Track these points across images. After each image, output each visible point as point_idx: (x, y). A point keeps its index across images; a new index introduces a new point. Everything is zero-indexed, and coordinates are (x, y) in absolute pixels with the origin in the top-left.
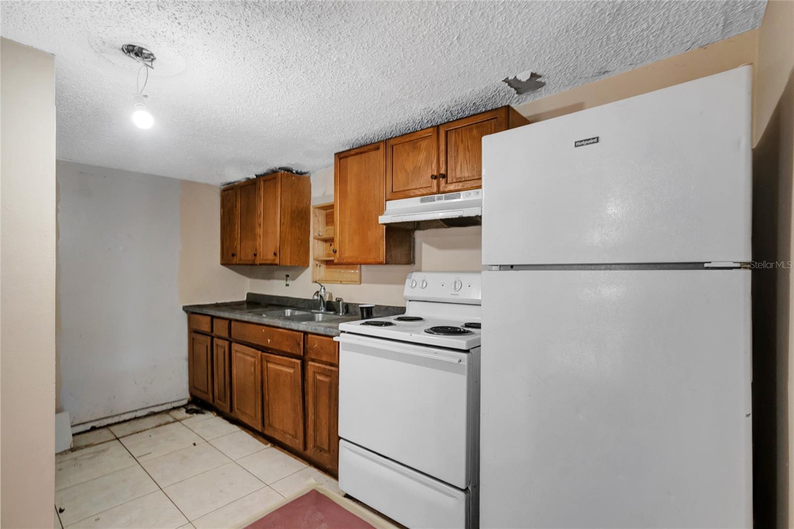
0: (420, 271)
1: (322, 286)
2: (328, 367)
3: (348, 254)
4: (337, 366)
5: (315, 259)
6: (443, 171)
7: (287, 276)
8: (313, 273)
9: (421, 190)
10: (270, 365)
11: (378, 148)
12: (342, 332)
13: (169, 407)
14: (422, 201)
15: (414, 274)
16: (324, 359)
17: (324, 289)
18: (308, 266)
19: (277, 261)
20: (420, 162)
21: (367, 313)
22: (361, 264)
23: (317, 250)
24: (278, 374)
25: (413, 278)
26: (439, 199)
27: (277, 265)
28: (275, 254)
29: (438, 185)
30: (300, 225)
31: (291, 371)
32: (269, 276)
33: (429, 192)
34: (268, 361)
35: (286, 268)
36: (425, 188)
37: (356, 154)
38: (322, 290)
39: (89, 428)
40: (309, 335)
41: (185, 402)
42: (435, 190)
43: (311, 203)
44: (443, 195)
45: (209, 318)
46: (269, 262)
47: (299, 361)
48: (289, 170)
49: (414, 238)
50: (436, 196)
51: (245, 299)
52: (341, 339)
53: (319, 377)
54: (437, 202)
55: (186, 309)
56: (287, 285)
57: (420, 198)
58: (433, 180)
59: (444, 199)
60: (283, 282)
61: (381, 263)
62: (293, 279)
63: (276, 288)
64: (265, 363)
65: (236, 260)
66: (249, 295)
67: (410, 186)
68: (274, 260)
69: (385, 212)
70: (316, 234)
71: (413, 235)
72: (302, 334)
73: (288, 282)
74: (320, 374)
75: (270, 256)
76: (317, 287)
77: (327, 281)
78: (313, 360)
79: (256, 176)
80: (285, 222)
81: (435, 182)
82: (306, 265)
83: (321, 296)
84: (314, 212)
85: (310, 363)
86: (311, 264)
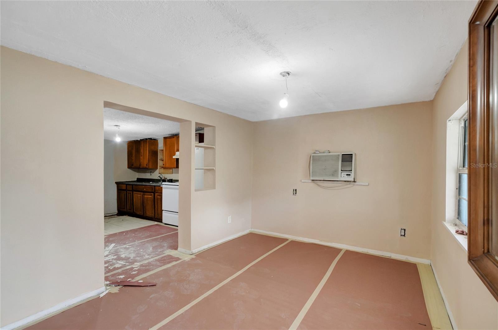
2: (160, 194)
3: (167, 165)
4: (162, 193)
5: (160, 167)
7: (151, 172)
8: (159, 171)
10: (145, 196)
11: (174, 138)
12: (164, 185)
13: (111, 215)
16: (159, 192)
18: (157, 169)
19: (147, 167)
21: (171, 181)
22: (173, 168)
23: (160, 163)
24: (147, 198)
27: (147, 168)
28: (147, 165)
30: (155, 156)
31: (151, 196)
32: (145, 172)
34: (145, 195)
35: (151, 169)
37: (169, 138)
38: (162, 176)
40: (156, 187)
41: (116, 214)
43: (158, 149)
45: (125, 185)
46: (145, 167)
47: (153, 194)
48: (151, 139)
51: (136, 180)
52: (163, 186)
53: (158, 197)
55: (116, 183)
56: (151, 175)
60: (150, 174)
61: (175, 168)
62: (153, 173)
63: (147, 176)
64: (144, 196)
65: (133, 167)
66: (137, 179)
69: (176, 155)
70: (160, 158)
72: (154, 187)
73: (151, 174)
74: (158, 196)
75: (145, 166)
76: (160, 175)
77: (163, 173)
78: (157, 193)
79: (140, 139)
80: (150, 155)
82: (157, 168)
83: (161, 178)
84: (159, 152)
85: (156, 194)
86: (158, 168)
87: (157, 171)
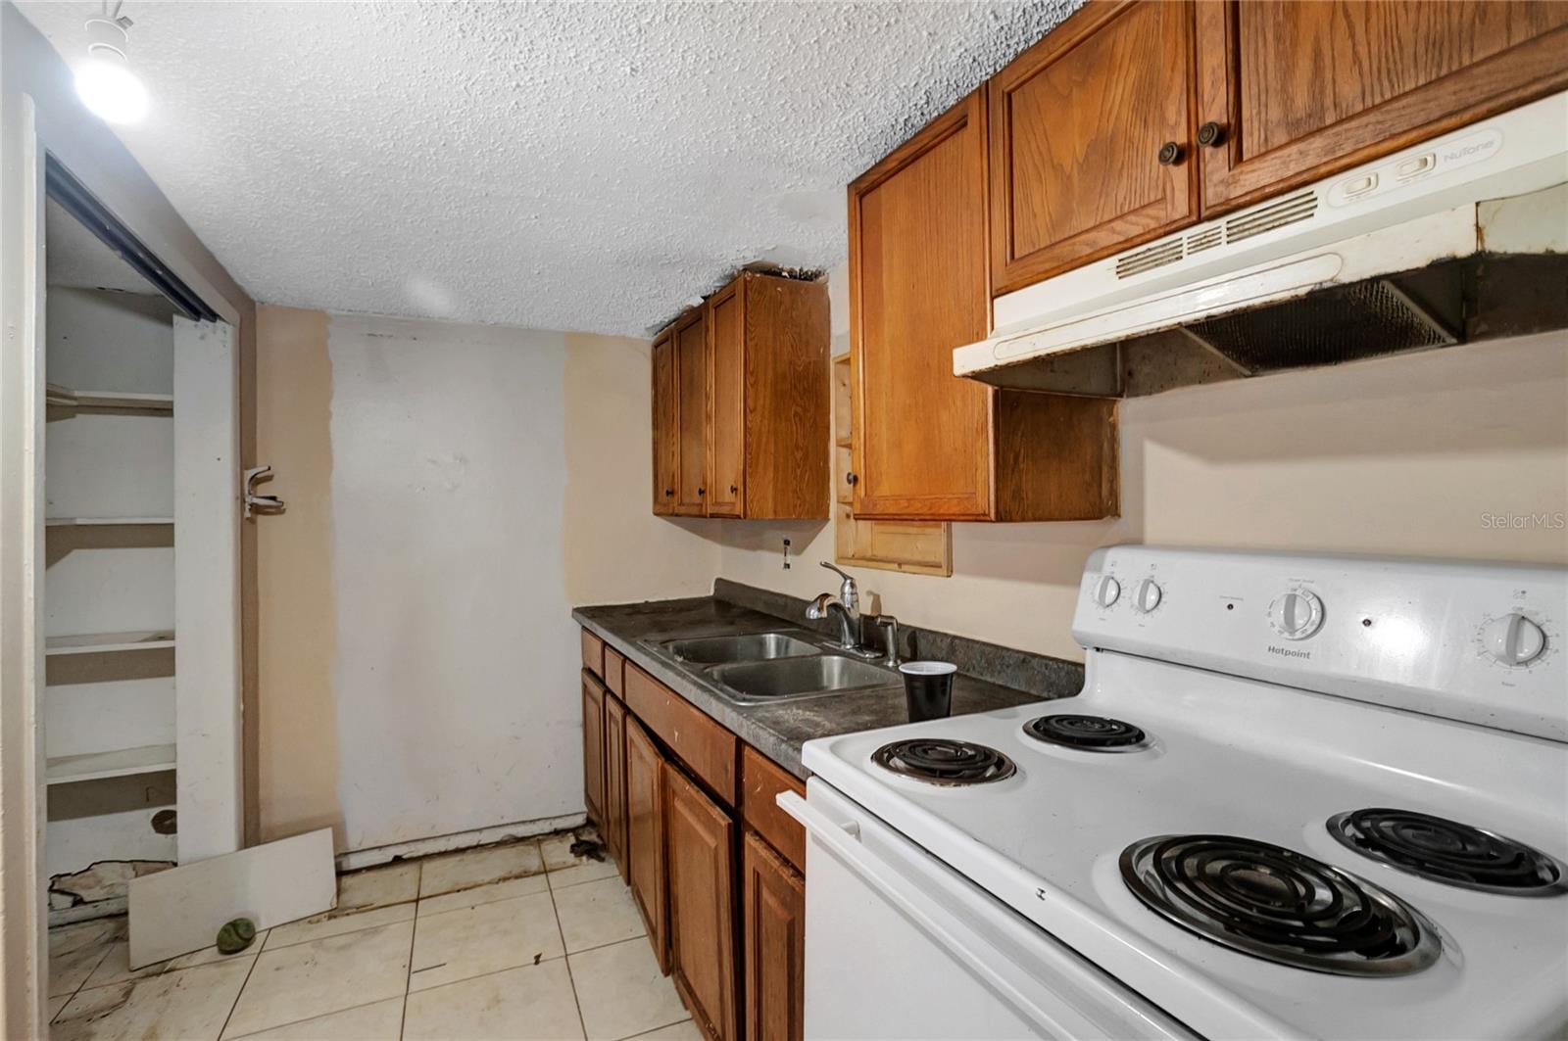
0: (1136, 542)
1: (845, 577)
2: (786, 874)
3: (889, 488)
5: (842, 503)
6: (1215, 112)
7: (787, 543)
8: (838, 537)
9: (1118, 225)
10: (680, 807)
11: (964, 122)
12: (814, 773)
13: (547, 827)
14: (1123, 271)
15: (1112, 555)
16: (777, 843)
17: (852, 585)
19: (739, 509)
20: (1113, 118)
21: (926, 694)
22: (950, 520)
24: (691, 837)
25: (1107, 570)
26: (1201, 244)
27: (738, 517)
28: (734, 491)
29: (1196, 186)
30: (799, 410)
33: (1153, 224)
34: (674, 791)
36: (1134, 211)
37: (902, 165)
38: (847, 589)
39: (390, 859)
41: (580, 820)
42: (1181, 207)
43: (832, 352)
44: (1222, 222)
45: (600, 646)
46: (726, 510)
47: (726, 820)
48: (772, 272)
49: (1114, 427)
50: (1185, 234)
51: (712, 593)
53: (767, 895)
54: (1191, 262)
56: (788, 566)
57: (1114, 261)
58: (1171, 167)
59: (1224, 239)
60: (778, 559)
62: (799, 552)
64: (669, 794)
66: (718, 583)
67: (1074, 223)
68: (733, 504)
69: (991, 331)
70: (845, 434)
71: (1111, 414)
72: (733, 740)
73: (790, 559)
75: (727, 497)
77: (866, 566)
78: (754, 833)
79: (703, 298)
80: (759, 408)
81: (1180, 173)
82: (819, 514)
83: (839, 607)
84: (837, 376)
85: (750, 839)
86: (832, 515)
87: (825, 543)
